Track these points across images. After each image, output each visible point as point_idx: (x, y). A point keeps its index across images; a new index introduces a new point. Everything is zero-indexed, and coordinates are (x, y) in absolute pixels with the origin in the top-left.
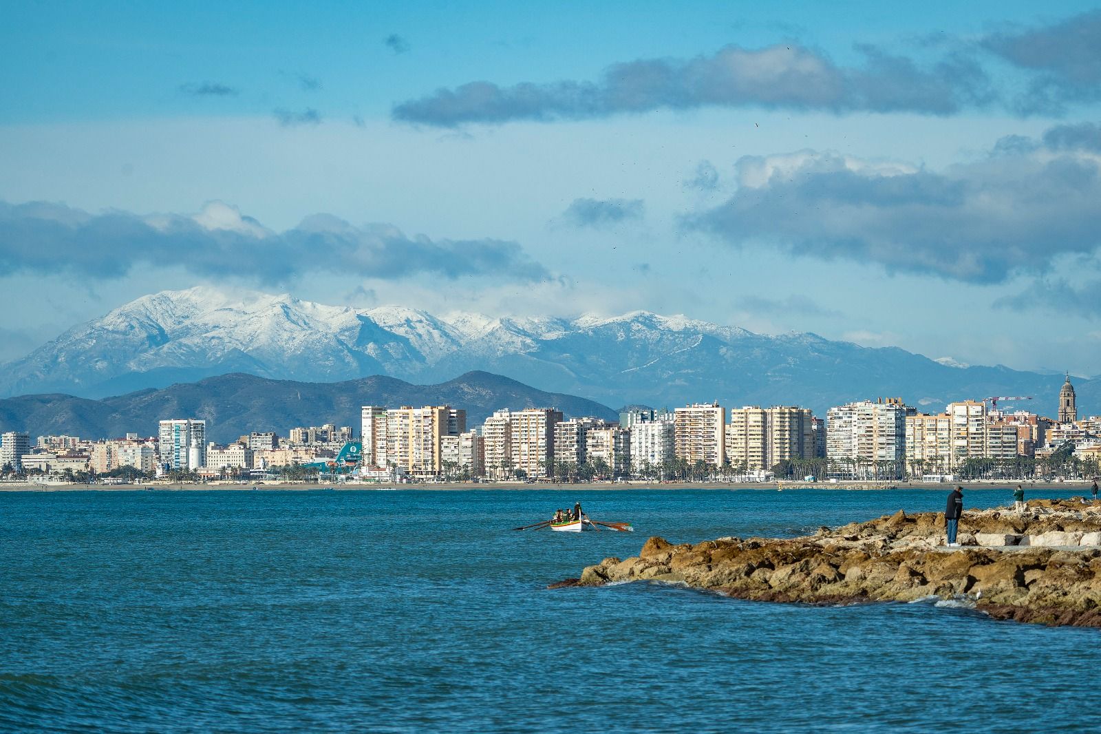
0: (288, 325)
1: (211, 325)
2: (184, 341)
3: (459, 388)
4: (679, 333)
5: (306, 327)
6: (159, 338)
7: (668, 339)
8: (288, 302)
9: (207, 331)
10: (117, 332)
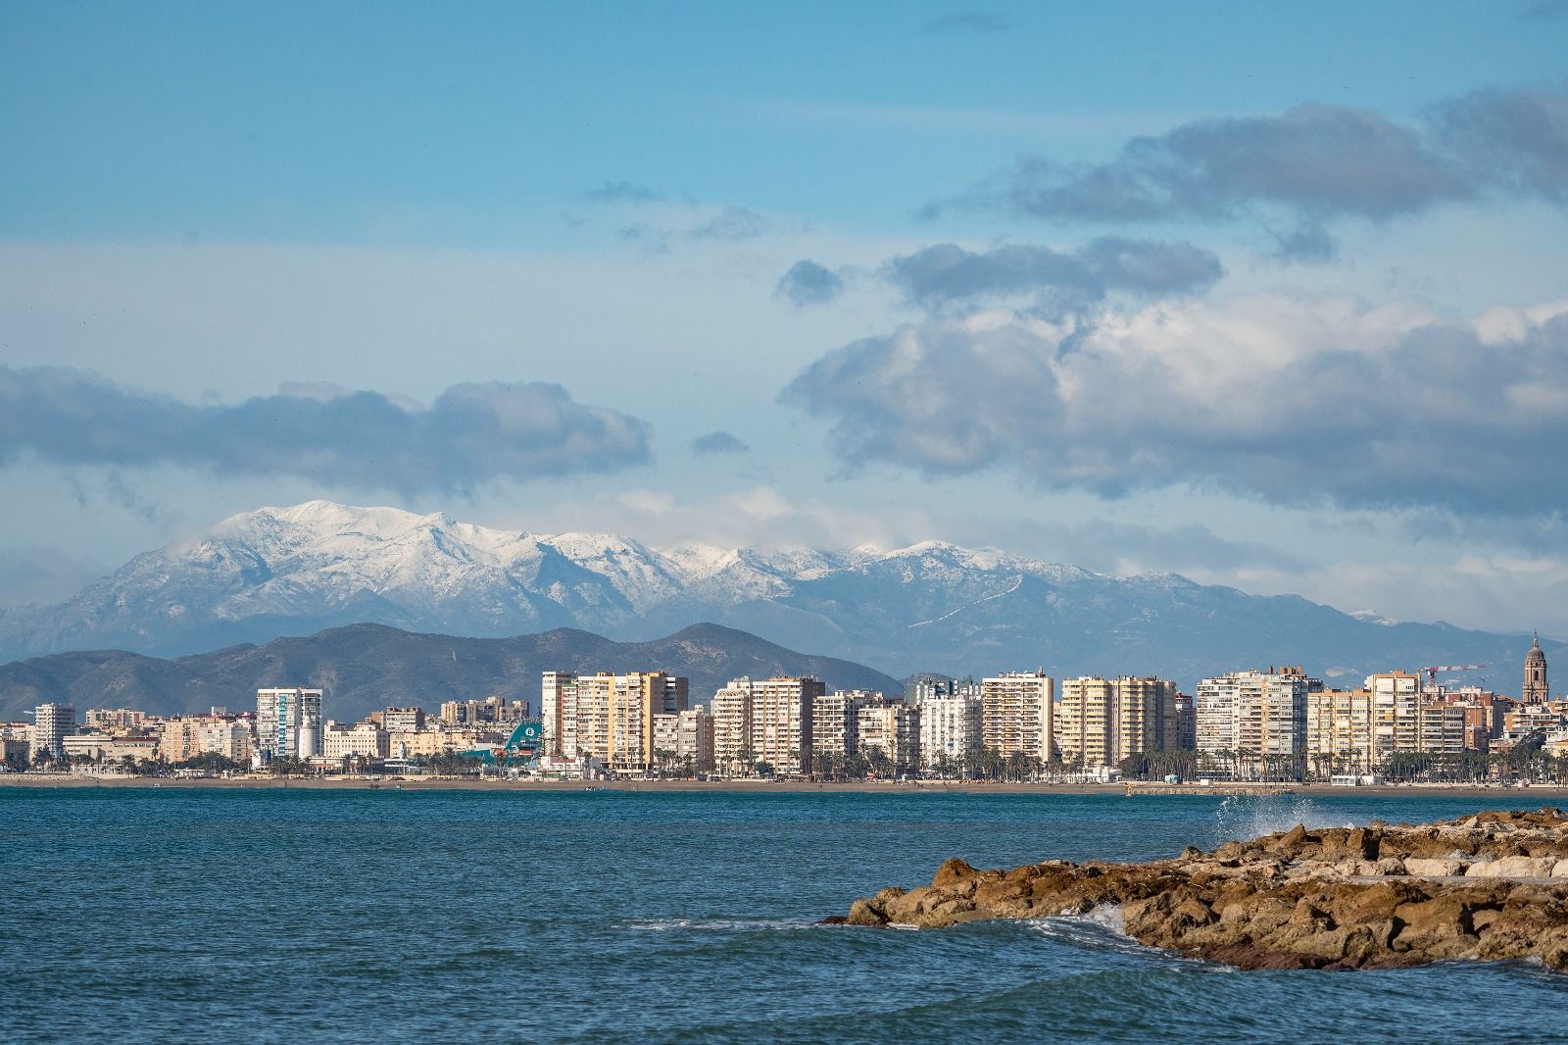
0: (439, 556)
1: (331, 556)
2: (294, 577)
3: (677, 647)
4: (989, 572)
5: (464, 559)
6: (258, 574)
7: (974, 581)
8: (440, 525)
9: (326, 565)
10: (200, 565)
